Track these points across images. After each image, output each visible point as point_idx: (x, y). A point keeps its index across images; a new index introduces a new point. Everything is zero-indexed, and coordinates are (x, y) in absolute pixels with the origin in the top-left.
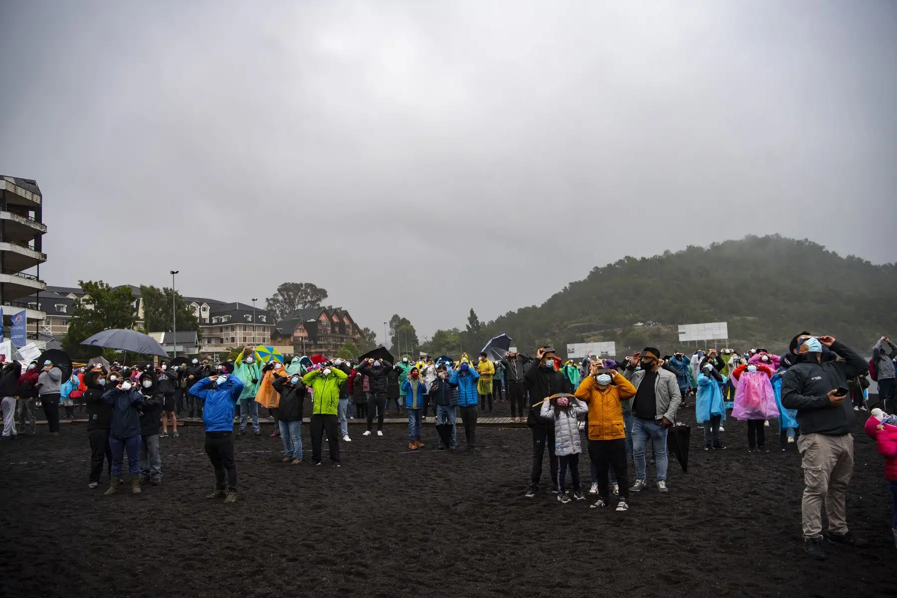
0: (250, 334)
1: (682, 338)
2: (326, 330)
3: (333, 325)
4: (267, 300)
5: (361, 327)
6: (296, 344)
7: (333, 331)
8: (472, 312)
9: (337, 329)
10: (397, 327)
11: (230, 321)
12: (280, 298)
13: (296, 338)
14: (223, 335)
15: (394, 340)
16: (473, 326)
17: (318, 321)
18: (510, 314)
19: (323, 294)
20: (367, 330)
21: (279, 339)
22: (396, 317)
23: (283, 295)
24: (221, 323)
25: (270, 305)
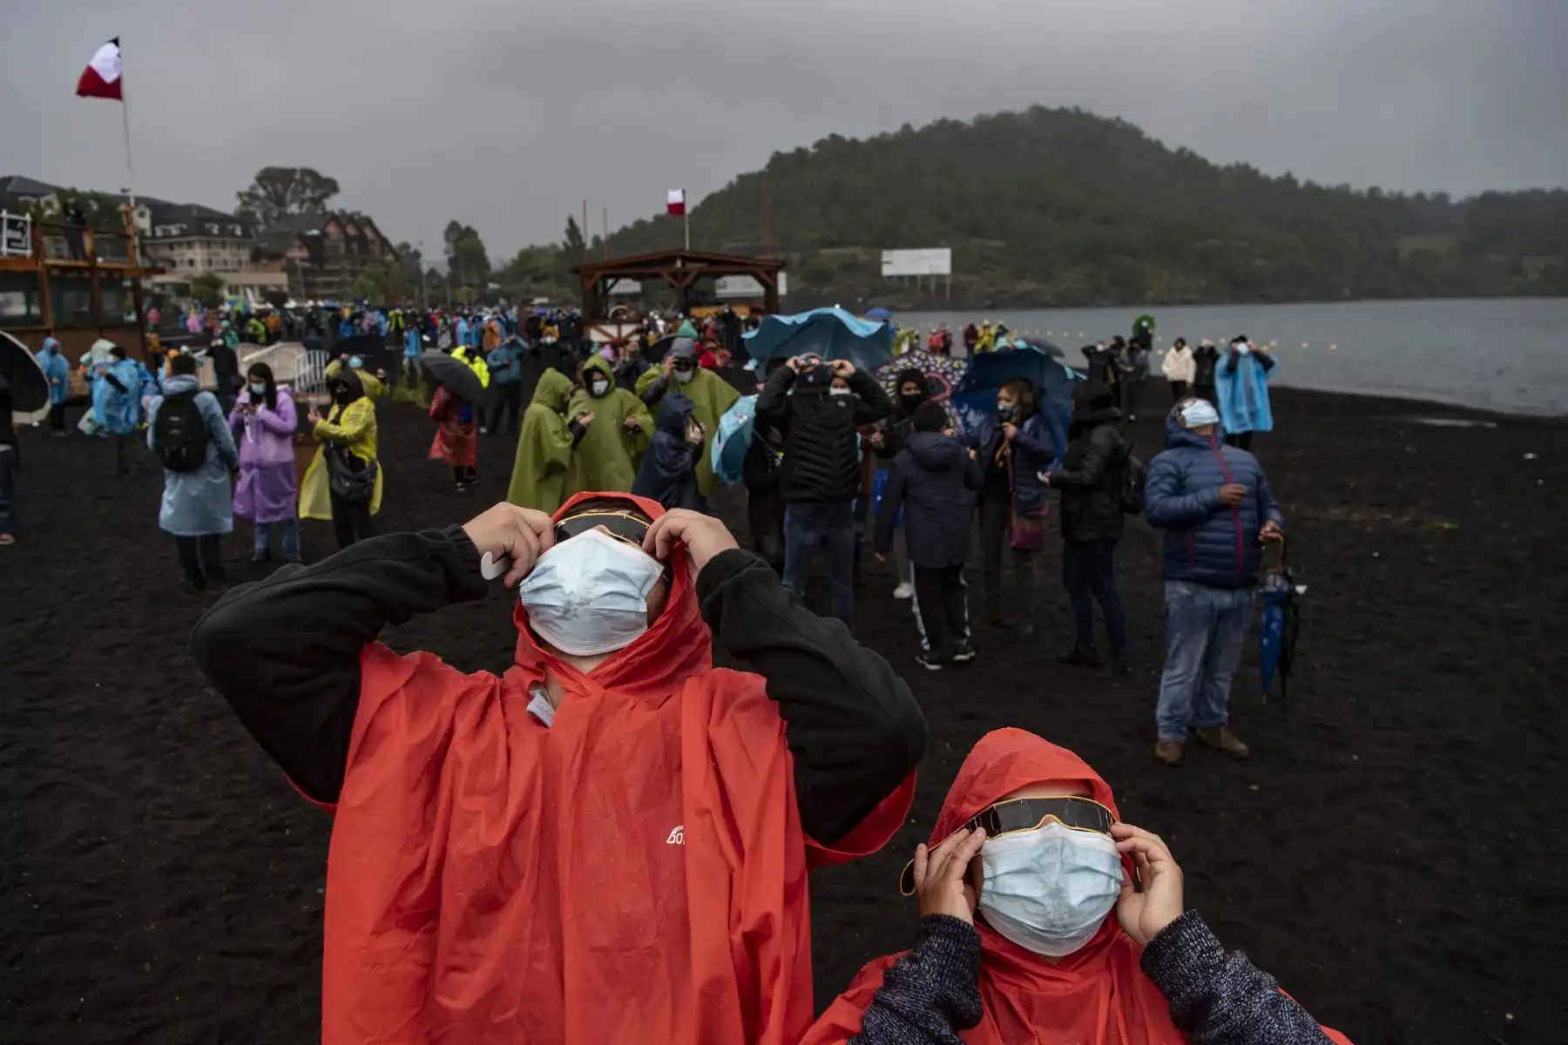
0: (218, 254)
1: (887, 271)
2: (336, 248)
3: (348, 239)
4: (240, 195)
5: (395, 241)
6: (290, 269)
7: (349, 250)
8: (571, 222)
9: (355, 246)
10: (456, 242)
11: (183, 233)
12: (261, 192)
13: (291, 261)
14: (176, 254)
15: (452, 262)
16: (573, 242)
17: (324, 234)
18: (640, 224)
19: (331, 186)
20: (405, 246)
21: (264, 261)
22: (453, 227)
23: (265, 188)
24: (170, 236)
25: (244, 203)
